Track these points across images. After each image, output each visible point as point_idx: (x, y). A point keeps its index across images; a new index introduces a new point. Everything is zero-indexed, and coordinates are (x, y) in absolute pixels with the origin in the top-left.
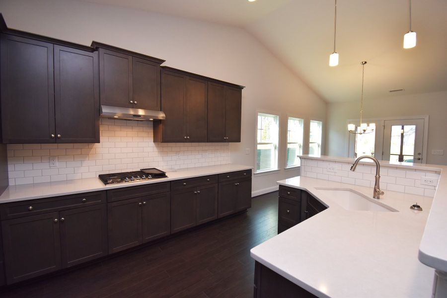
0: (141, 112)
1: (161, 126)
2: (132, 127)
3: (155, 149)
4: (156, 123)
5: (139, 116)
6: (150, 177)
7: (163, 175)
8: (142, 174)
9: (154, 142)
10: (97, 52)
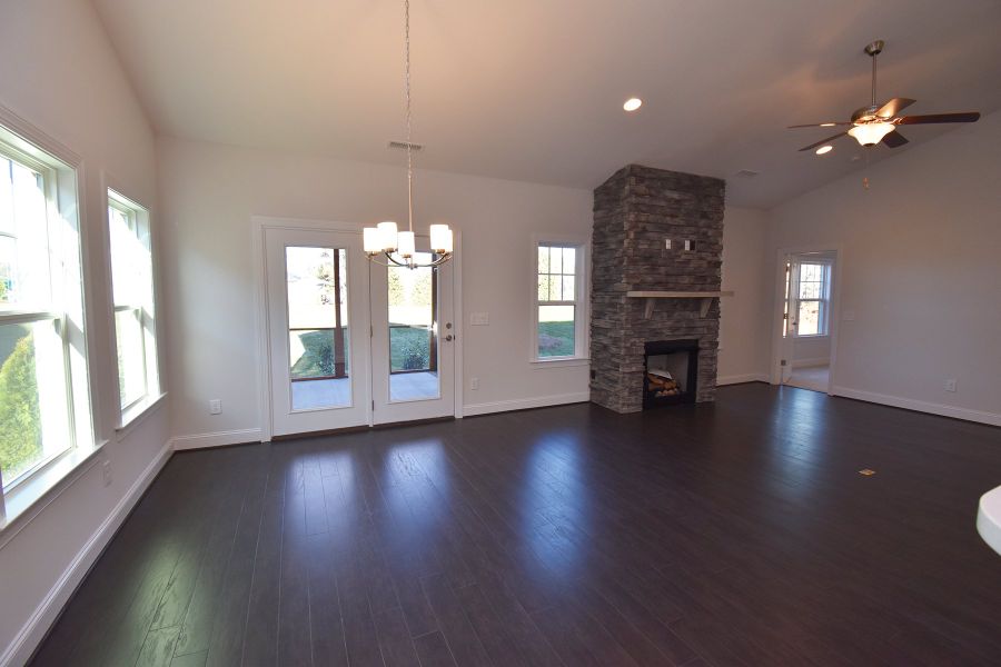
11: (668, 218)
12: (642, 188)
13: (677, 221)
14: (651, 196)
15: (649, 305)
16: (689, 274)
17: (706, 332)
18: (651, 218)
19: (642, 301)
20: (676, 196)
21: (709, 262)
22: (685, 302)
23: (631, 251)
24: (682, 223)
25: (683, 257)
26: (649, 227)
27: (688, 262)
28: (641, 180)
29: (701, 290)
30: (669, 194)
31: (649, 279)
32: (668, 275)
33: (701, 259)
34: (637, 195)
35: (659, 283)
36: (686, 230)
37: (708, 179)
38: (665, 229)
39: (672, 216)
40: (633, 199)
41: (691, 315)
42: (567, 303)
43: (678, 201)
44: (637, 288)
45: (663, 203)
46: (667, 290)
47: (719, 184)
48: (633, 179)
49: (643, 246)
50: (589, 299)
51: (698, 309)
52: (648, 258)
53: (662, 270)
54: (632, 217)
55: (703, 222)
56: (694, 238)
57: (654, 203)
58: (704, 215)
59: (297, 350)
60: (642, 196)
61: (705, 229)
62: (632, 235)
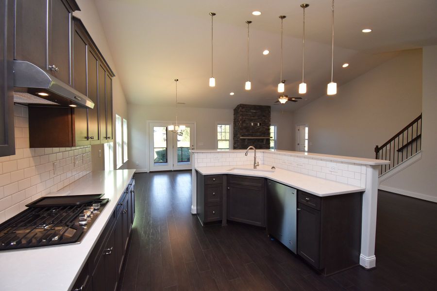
11: (252, 118)
12: (244, 110)
13: (255, 118)
15: (246, 140)
16: (260, 132)
18: (247, 117)
19: (245, 139)
20: (254, 111)
21: (266, 129)
23: (241, 126)
24: (257, 118)
25: (257, 128)
26: (246, 120)
27: (259, 129)
28: (243, 108)
29: (264, 136)
30: (252, 111)
31: (247, 133)
33: (264, 128)
34: (242, 112)
35: (249, 135)
36: (258, 120)
37: (265, 106)
38: (251, 120)
40: (241, 113)
41: (260, 144)
42: (227, 140)
43: (255, 113)
44: (242, 136)
45: (250, 113)
46: (252, 136)
47: (269, 107)
48: (241, 108)
49: (244, 125)
50: (233, 139)
51: (263, 142)
52: (246, 128)
53: (251, 131)
54: (241, 117)
55: (263, 118)
56: (261, 122)
57: (247, 113)
58: (264, 116)
59: (156, 156)
61: (264, 120)
62: (241, 122)
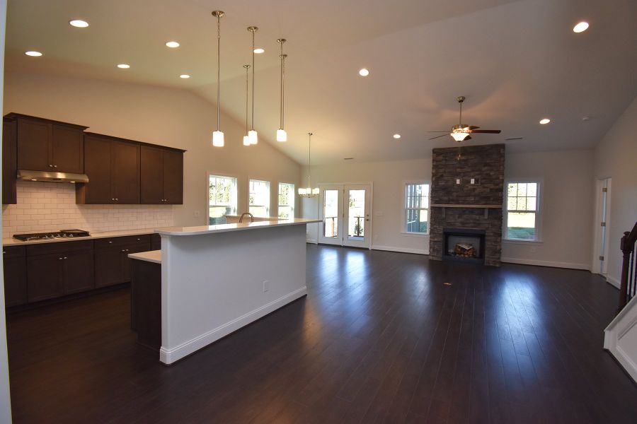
0: (60, 176)
1: (84, 188)
2: (51, 189)
3: (78, 211)
4: (79, 186)
5: (60, 179)
6: (71, 235)
7: (86, 234)
8: (62, 233)
9: (77, 203)
10: (15, 122)
11: (458, 170)
12: (440, 158)
13: (465, 170)
14: (446, 160)
15: (444, 210)
16: (475, 196)
17: (490, 226)
18: (447, 170)
20: (464, 158)
21: (491, 189)
22: (472, 211)
24: (469, 170)
25: (472, 187)
27: (474, 189)
28: (439, 154)
31: (446, 198)
32: (457, 196)
34: (437, 161)
35: (453, 200)
36: (472, 174)
38: (457, 175)
39: (461, 168)
40: (434, 164)
41: (477, 217)
43: (465, 160)
45: (455, 163)
47: (500, 147)
48: (434, 155)
49: (442, 183)
53: (455, 194)
55: (486, 168)
56: (477, 177)
57: (448, 163)
58: (487, 165)
60: (440, 161)
61: (488, 172)
